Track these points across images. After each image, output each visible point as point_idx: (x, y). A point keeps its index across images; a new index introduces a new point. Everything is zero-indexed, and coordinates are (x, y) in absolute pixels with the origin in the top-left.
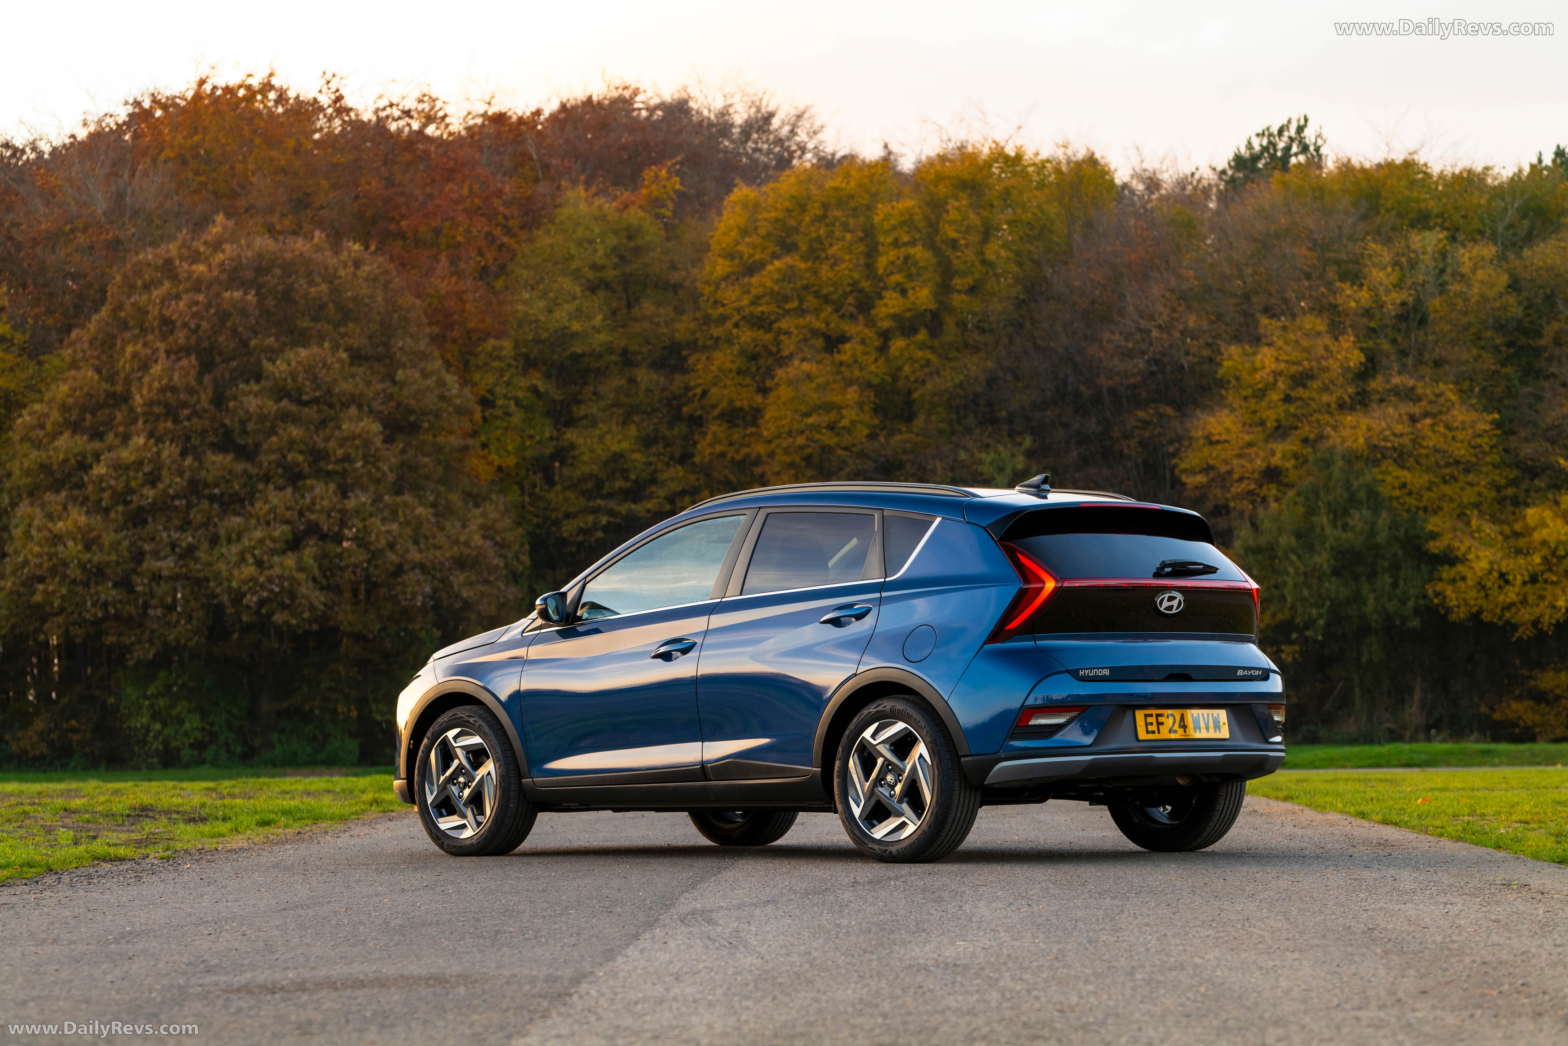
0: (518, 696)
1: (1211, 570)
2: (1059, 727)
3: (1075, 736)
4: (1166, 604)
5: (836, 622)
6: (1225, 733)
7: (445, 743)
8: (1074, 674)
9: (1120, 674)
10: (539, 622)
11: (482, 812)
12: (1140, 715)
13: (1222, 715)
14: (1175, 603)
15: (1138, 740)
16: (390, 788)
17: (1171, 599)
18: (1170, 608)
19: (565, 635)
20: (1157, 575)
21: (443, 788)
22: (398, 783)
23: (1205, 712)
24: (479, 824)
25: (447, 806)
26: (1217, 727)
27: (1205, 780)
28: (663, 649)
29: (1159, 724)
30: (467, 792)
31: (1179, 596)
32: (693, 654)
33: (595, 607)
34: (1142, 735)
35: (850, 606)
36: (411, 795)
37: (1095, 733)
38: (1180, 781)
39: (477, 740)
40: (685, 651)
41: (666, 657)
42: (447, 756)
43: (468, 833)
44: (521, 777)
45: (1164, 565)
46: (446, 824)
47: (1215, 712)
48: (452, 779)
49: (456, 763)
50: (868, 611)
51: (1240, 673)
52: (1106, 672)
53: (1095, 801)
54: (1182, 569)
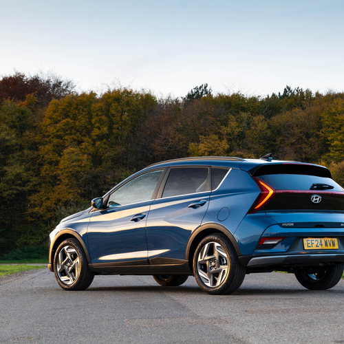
0: (87, 235)
1: (331, 187)
2: (275, 245)
3: (281, 248)
4: (314, 199)
5: (194, 207)
6: (337, 247)
7: (64, 251)
8: (280, 225)
9: (297, 225)
10: (94, 209)
11: (75, 276)
12: (305, 240)
13: (335, 240)
14: (318, 199)
15: (304, 249)
16: (47, 267)
17: (316, 198)
18: (316, 201)
19: (103, 213)
20: (311, 189)
21: (62, 267)
22: (49, 265)
23: (330, 239)
24: (74, 279)
25: (63, 273)
26: (334, 245)
27: (330, 264)
28: (135, 218)
29: (312, 244)
30: (70, 268)
31: (320, 197)
32: (145, 219)
33: (113, 203)
34: (306, 248)
35: (199, 201)
36: (53, 269)
37: (288, 247)
38: (320, 265)
39: (74, 250)
40: (142, 218)
41: (136, 220)
42: (64, 256)
43: (70, 283)
44: (88, 263)
45: (314, 185)
46: (63, 279)
47: (333, 239)
48: (66, 263)
49: (67, 258)
50: (205, 202)
51: (342, 225)
52: (292, 224)
53: (290, 272)
54: (320, 187)
